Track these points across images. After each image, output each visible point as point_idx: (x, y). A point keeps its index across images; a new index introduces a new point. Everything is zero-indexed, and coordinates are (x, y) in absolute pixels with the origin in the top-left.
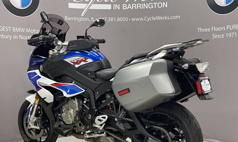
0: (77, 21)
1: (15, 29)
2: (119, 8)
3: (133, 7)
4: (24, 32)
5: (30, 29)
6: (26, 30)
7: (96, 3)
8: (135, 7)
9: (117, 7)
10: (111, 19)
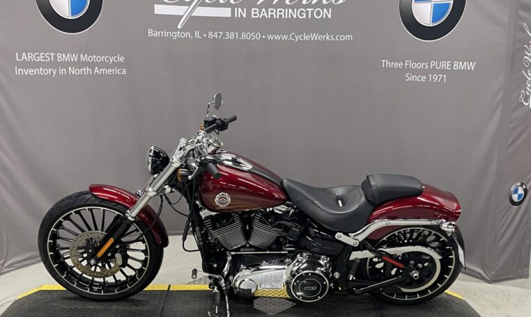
0: (170, 38)
1: (62, 57)
2: (244, 16)
3: (270, 13)
4: (76, 60)
5: (86, 55)
6: (79, 56)
7: (203, 4)
8: (274, 14)
9: (241, 13)
10: (231, 36)
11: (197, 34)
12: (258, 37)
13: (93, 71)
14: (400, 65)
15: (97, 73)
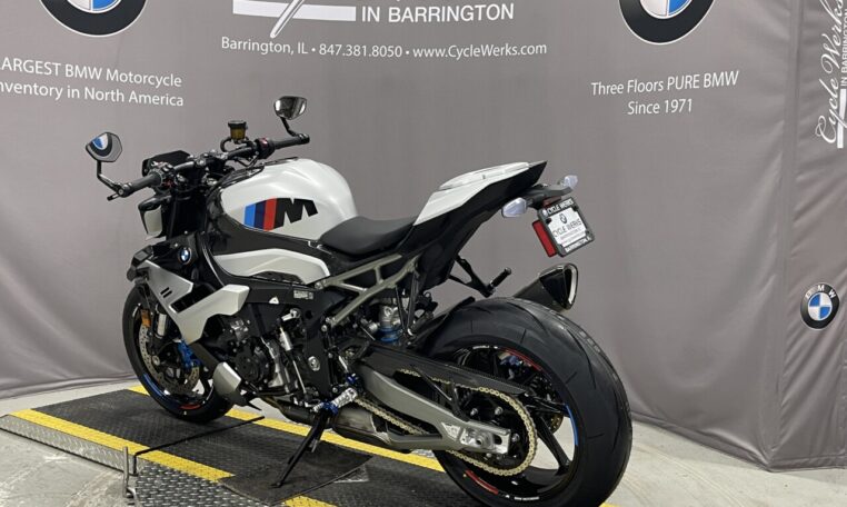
0: (257, 53)
1: (74, 70)
2: (377, 19)
3: (417, 14)
4: (98, 77)
5: (116, 71)
6: (104, 73)
8: (423, 15)
9: (372, 14)
10: (355, 51)
11: (301, 48)
12: (398, 53)
13: (127, 97)
14: (619, 88)
15: (133, 100)
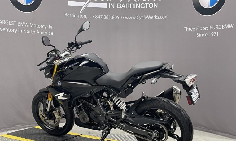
0: (76, 18)
2: (114, 7)
3: (126, 6)
5: (33, 24)
6: (29, 25)
8: (128, 6)
9: (112, 6)
10: (107, 17)
11: (90, 16)
12: (121, 18)
13: (36, 32)
14: (194, 29)
15: (38, 33)
